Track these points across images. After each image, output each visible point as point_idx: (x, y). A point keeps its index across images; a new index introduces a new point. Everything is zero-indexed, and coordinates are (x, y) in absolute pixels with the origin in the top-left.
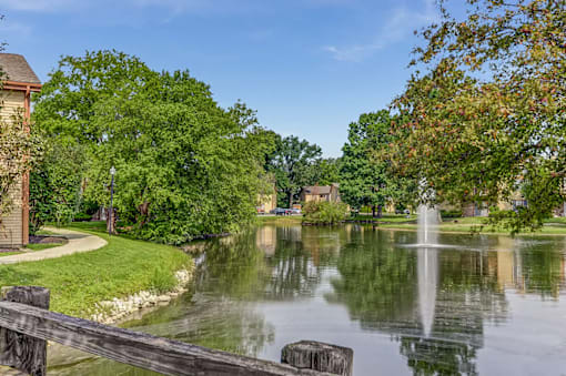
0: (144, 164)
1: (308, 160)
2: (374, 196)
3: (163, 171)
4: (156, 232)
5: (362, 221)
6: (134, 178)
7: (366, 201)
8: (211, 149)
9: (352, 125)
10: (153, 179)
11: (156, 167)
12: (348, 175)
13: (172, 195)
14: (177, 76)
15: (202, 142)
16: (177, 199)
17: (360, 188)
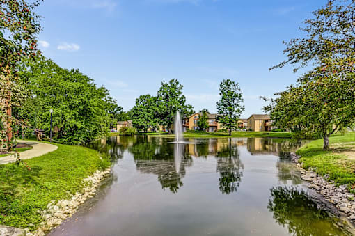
0: (62, 109)
1: (118, 112)
2: (145, 125)
3: (73, 112)
4: (67, 140)
5: (141, 134)
6: (57, 115)
7: (142, 127)
8: (95, 104)
9: (137, 99)
10: (68, 116)
11: (69, 111)
12: (136, 117)
13: (77, 123)
14: (73, 71)
15: (91, 100)
16: (79, 125)
17: (141, 122)
